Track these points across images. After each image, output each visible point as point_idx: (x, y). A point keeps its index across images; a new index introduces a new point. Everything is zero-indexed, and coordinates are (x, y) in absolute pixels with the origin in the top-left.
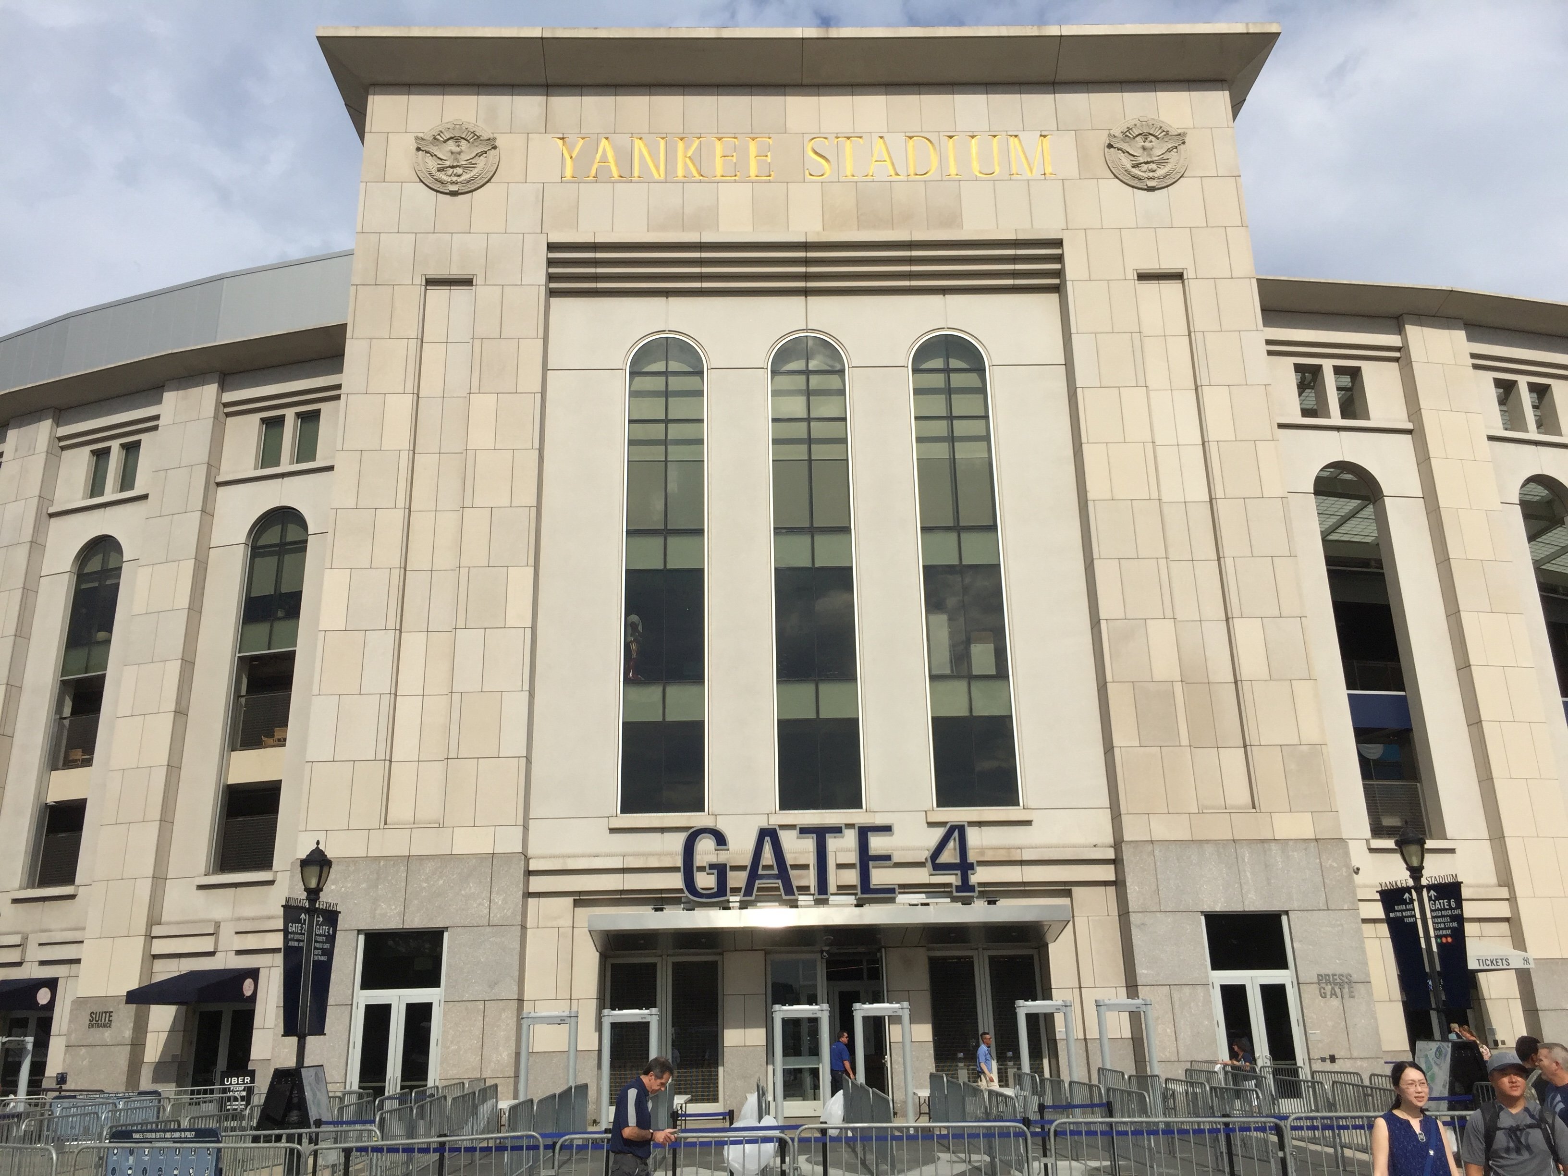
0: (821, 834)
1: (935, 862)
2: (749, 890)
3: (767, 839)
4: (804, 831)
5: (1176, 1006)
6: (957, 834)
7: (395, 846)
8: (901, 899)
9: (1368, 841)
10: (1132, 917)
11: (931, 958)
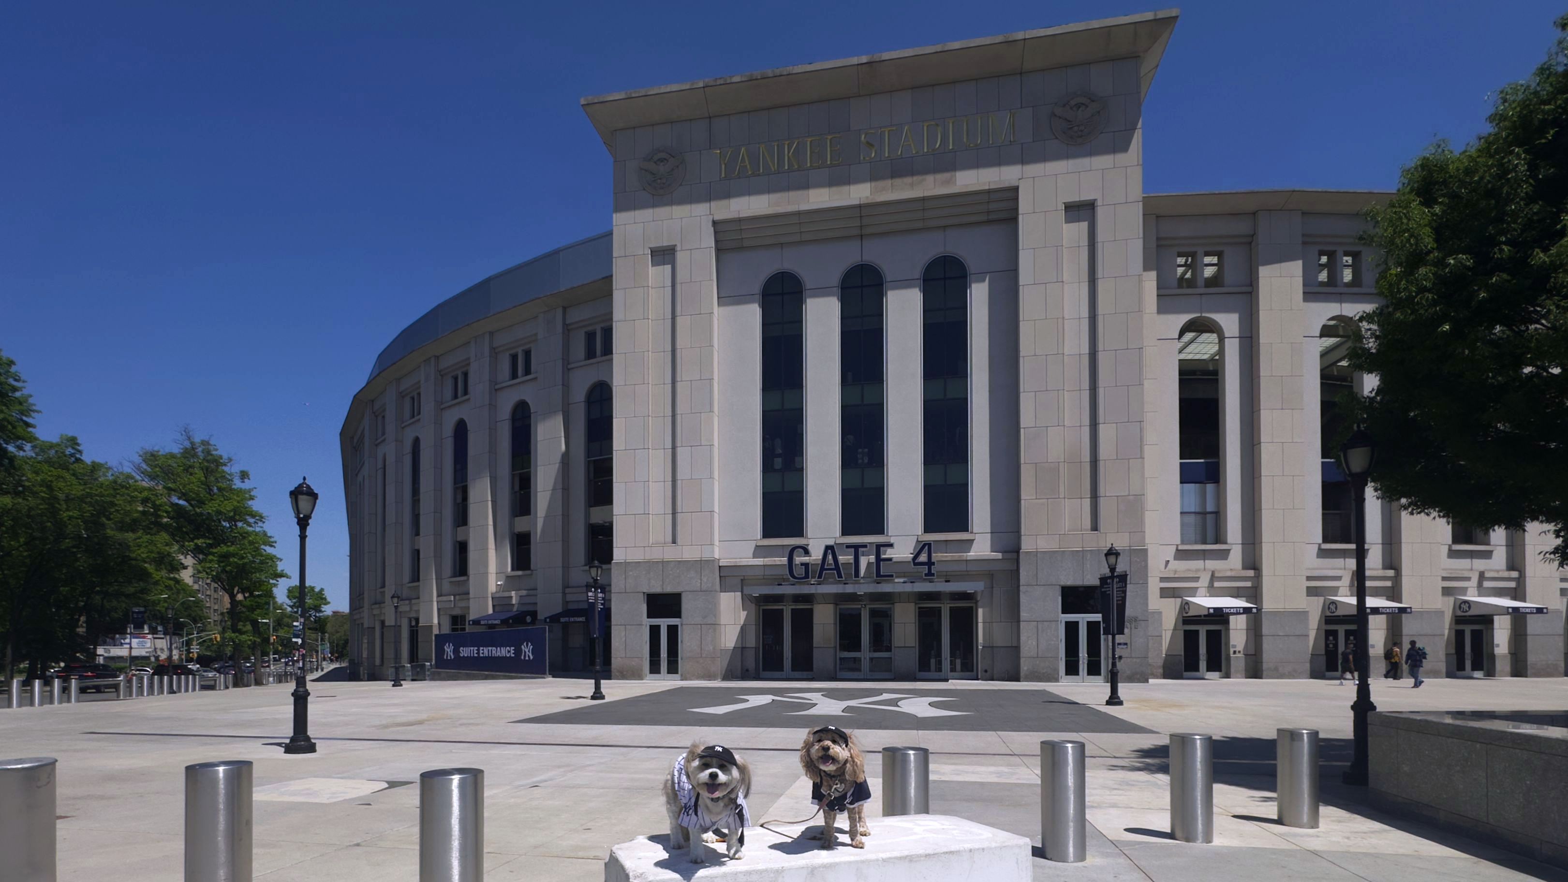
0: (856, 548)
1: (915, 561)
2: (820, 577)
3: (830, 551)
4: (848, 546)
5: (1039, 632)
6: (927, 547)
7: (656, 554)
8: (896, 580)
9: (1177, 545)
10: (1021, 588)
11: (919, 608)
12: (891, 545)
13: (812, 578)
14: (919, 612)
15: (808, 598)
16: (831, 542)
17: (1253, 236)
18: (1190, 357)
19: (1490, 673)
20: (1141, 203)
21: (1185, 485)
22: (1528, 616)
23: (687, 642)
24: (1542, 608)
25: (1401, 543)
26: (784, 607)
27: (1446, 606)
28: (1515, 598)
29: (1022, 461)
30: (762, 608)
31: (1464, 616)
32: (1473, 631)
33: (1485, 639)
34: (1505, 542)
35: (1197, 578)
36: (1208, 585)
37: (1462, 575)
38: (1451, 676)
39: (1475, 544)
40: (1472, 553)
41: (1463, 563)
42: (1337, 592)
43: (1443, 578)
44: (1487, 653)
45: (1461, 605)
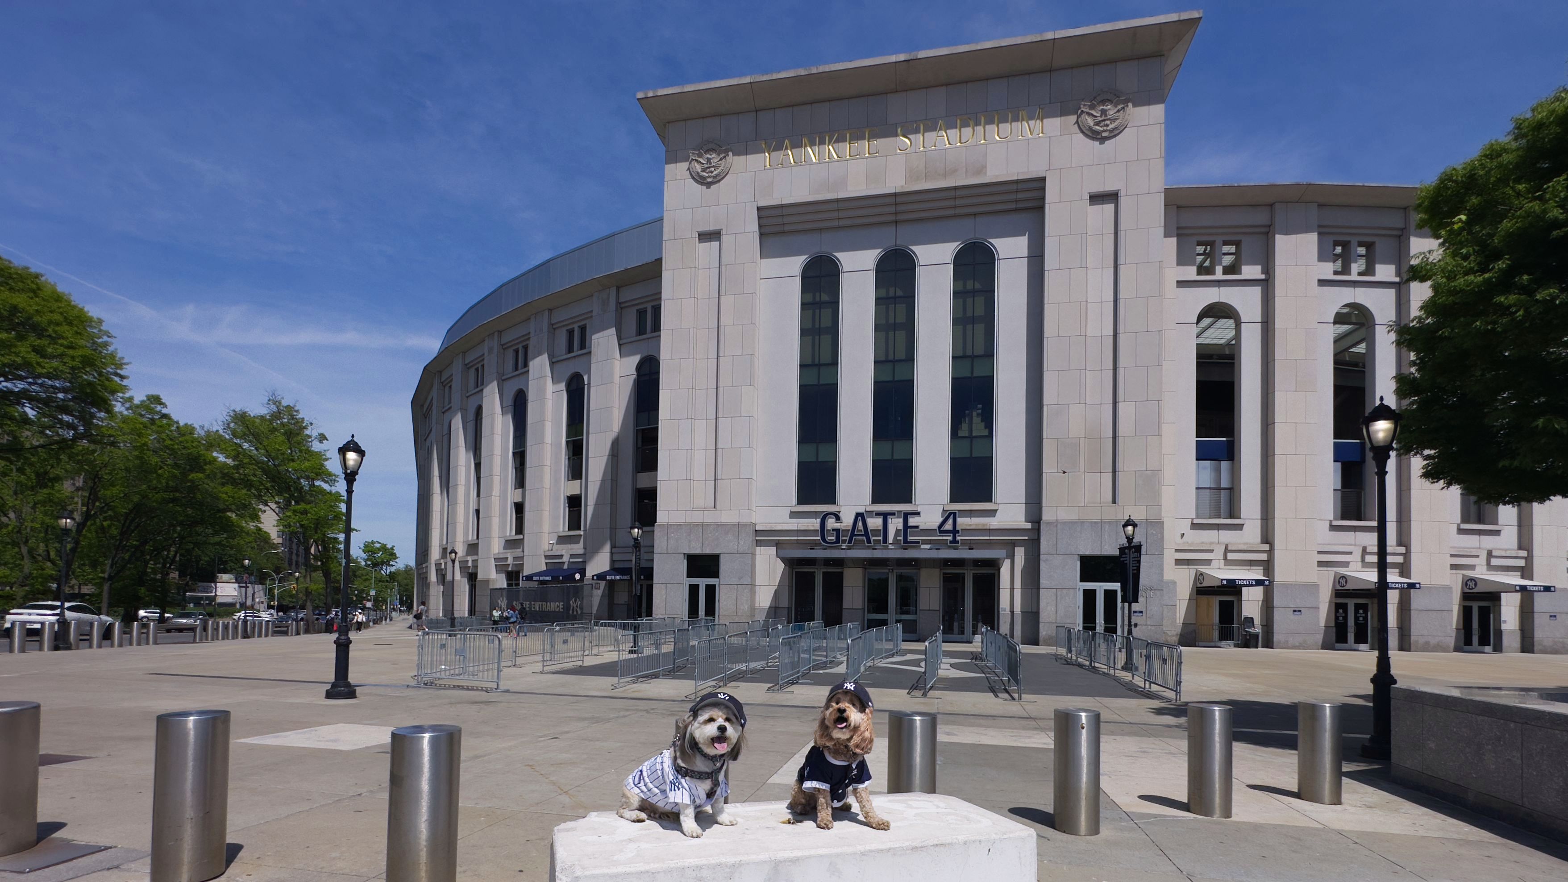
0: (885, 516)
1: (941, 529)
2: (850, 542)
3: (860, 518)
4: (878, 514)
5: (1058, 598)
6: (952, 516)
7: (697, 518)
8: (923, 547)
9: (1192, 519)
10: (1042, 556)
11: (944, 574)
12: (918, 514)
13: (844, 541)
14: (943, 577)
15: (839, 562)
16: (861, 510)
17: (1270, 226)
18: (1207, 341)
19: (1498, 648)
20: (1163, 195)
21: (1200, 462)
22: (1535, 593)
23: (725, 601)
24: (1550, 587)
25: (1410, 521)
26: (816, 571)
27: (1455, 583)
28: (1523, 577)
29: (1045, 437)
30: (795, 571)
31: (1473, 593)
32: (1480, 607)
33: (1492, 615)
34: (1515, 523)
35: (1212, 551)
36: (1222, 557)
37: (1471, 552)
38: (1457, 649)
39: (1484, 523)
40: (1480, 532)
41: (1471, 541)
42: (1348, 567)
43: (1452, 556)
44: (1494, 629)
45: (1469, 582)
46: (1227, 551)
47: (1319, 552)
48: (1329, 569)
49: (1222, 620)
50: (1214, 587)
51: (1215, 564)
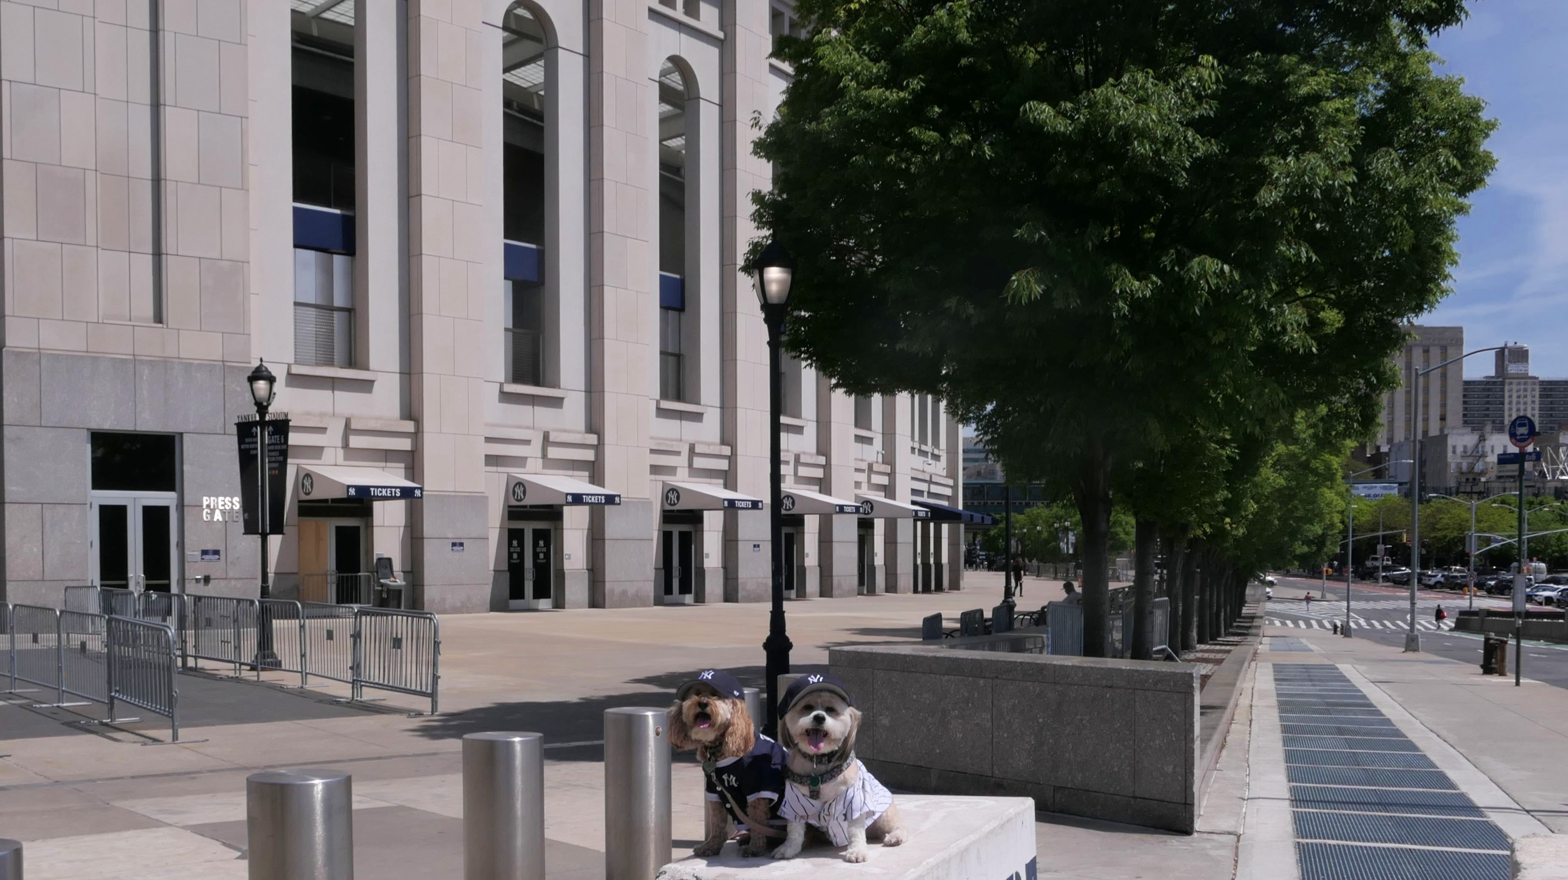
5: (48, 525)
9: (290, 365)
19: (700, 597)
21: (299, 252)
22: (739, 511)
24: (752, 501)
25: (603, 391)
27: (654, 495)
28: (726, 486)
31: (672, 511)
32: (681, 533)
33: (693, 546)
34: (717, 403)
35: (323, 430)
36: (339, 444)
37: (672, 446)
38: (658, 602)
39: (684, 401)
40: (681, 415)
41: (671, 428)
42: (524, 466)
43: (652, 451)
44: (696, 568)
45: (671, 493)
46: (348, 430)
47: (488, 440)
48: (500, 469)
49: (340, 567)
50: (326, 501)
51: (328, 456)
